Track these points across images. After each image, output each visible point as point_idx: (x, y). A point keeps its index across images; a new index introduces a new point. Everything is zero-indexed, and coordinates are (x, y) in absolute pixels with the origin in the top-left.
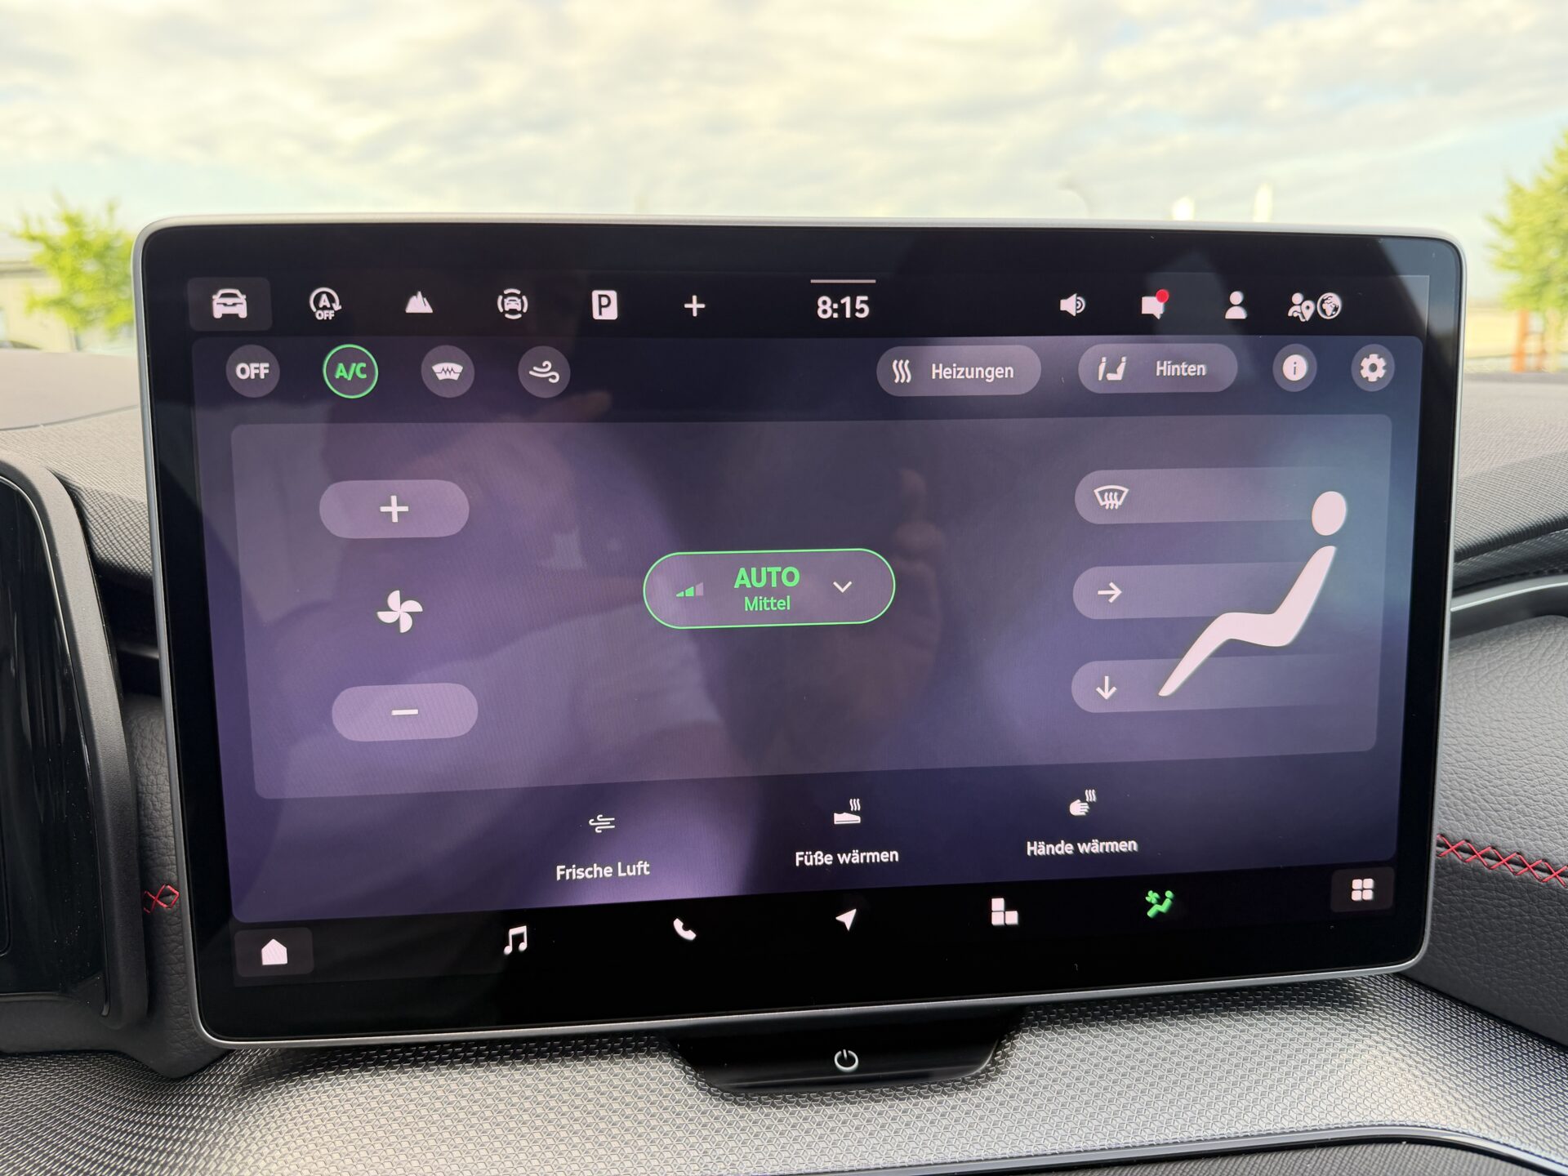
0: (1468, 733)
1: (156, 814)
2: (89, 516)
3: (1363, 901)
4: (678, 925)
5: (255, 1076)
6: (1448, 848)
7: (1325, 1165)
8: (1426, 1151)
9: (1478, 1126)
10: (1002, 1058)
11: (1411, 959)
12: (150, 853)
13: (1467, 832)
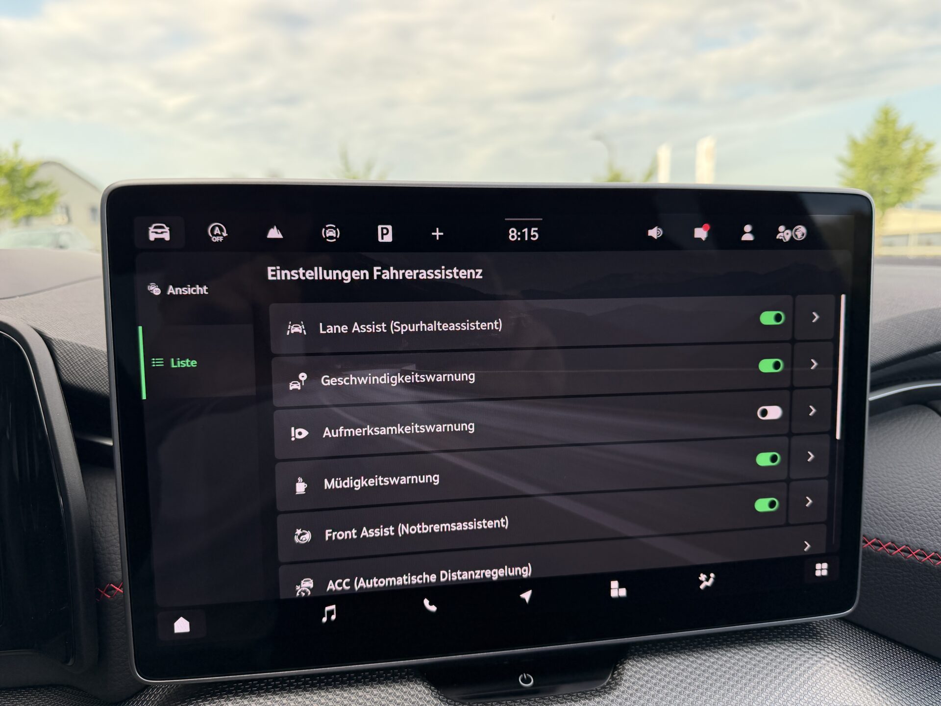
2: (57, 356)
3: (822, 577)
4: (426, 602)
10: (618, 675)
11: (849, 609)
12: (99, 564)
13: (878, 534)
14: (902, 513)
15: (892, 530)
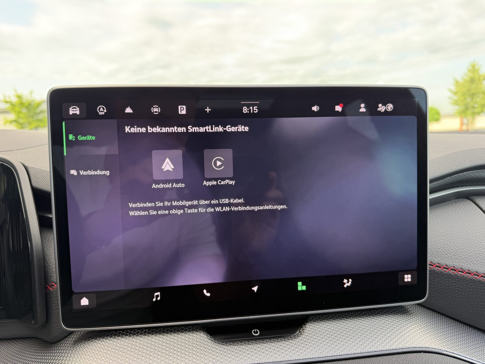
0: (438, 232)
1: (49, 262)
2: (31, 174)
3: (408, 282)
4: (205, 291)
5: (78, 340)
6: (433, 266)
7: (399, 359)
8: (429, 355)
9: (445, 348)
10: (302, 330)
11: (423, 299)
12: (47, 273)
14: (451, 251)
15: (446, 259)
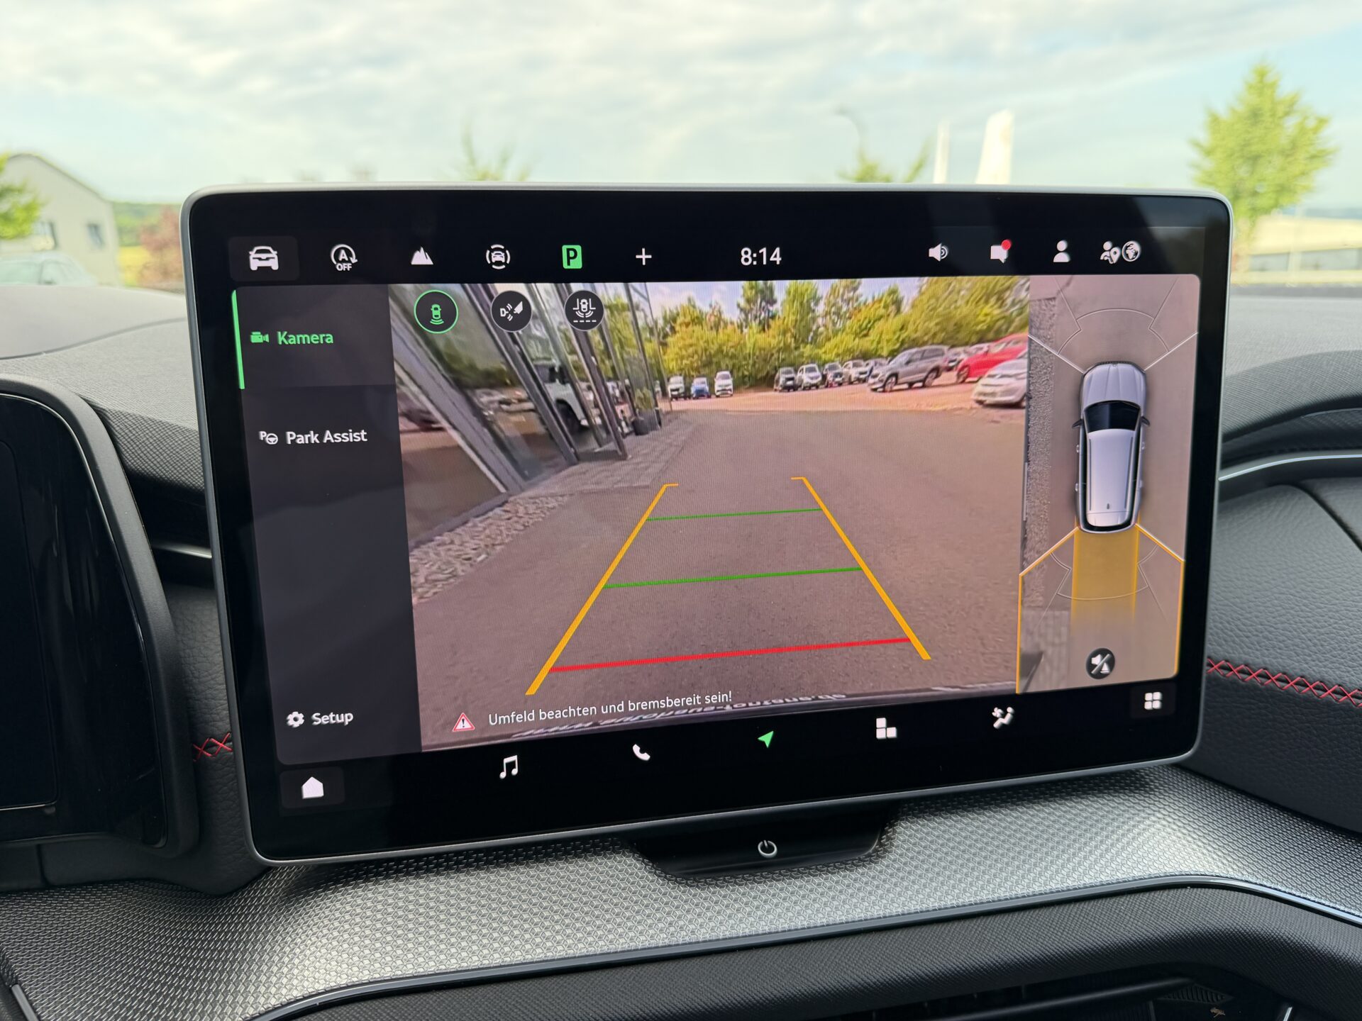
3: (1154, 710)
4: (636, 749)
5: (296, 888)
7: (1135, 907)
9: (1241, 873)
10: (887, 841)
11: (1189, 750)
13: (1226, 654)
14: (1260, 626)
15: (1246, 650)
